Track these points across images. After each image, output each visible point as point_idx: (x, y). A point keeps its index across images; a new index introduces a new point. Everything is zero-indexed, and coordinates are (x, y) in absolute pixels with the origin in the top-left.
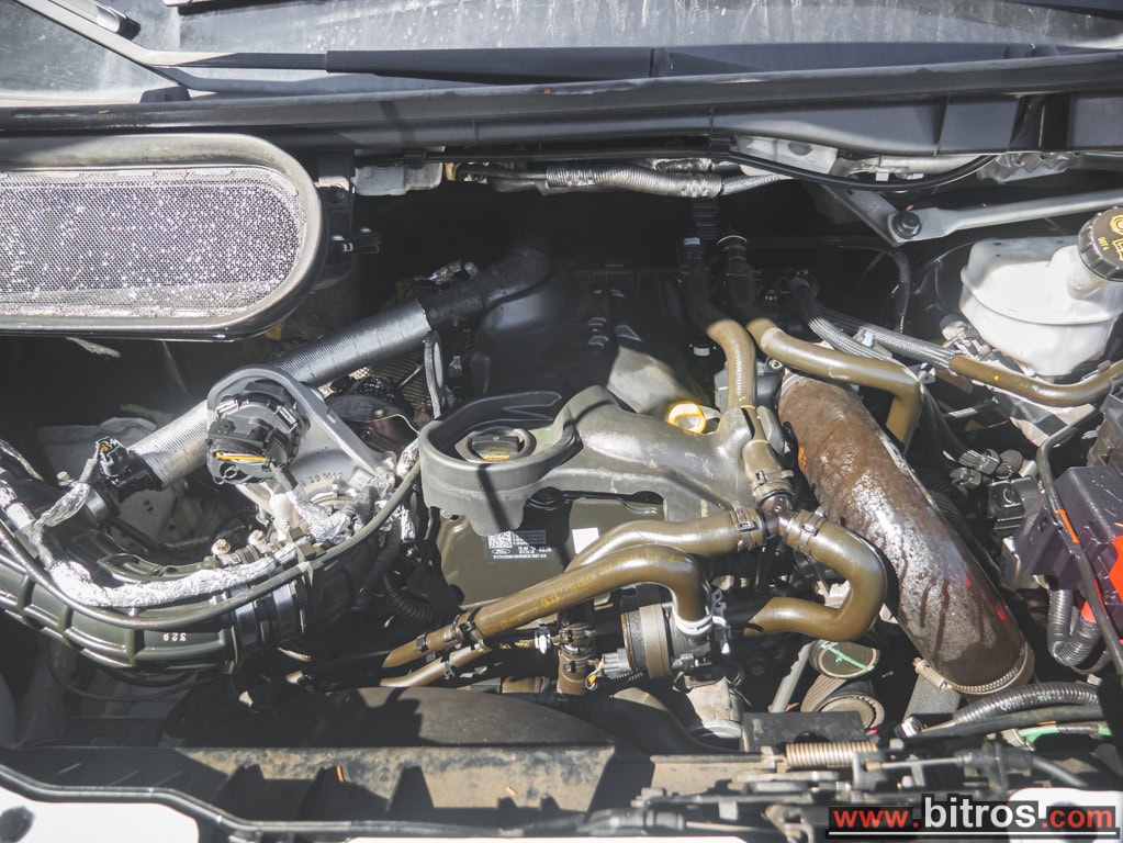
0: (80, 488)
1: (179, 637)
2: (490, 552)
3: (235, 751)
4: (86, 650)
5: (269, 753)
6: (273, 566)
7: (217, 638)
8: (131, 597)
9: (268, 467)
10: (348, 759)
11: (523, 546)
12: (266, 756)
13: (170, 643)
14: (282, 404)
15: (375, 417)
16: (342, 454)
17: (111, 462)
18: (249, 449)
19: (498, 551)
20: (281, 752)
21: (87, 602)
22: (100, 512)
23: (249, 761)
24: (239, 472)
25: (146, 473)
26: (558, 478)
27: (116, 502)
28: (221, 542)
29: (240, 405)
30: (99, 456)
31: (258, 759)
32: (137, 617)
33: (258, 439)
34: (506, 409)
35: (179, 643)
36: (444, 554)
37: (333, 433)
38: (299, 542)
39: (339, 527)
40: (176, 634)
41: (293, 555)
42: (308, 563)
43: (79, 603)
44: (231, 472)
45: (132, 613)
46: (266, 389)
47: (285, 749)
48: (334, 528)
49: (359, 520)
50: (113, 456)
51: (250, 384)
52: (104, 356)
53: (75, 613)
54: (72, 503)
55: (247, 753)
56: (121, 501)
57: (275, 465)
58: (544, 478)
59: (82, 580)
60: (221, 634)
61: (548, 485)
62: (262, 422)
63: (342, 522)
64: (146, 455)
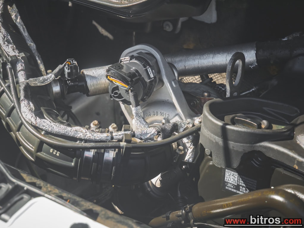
0: (50, 76)
1: (56, 153)
2: (225, 183)
3: (37, 179)
4: (21, 147)
5: (49, 185)
6: (109, 138)
7: (72, 162)
8: (44, 124)
9: (128, 92)
10: (75, 200)
11: (243, 186)
12: (47, 185)
13: (52, 154)
14: (150, 66)
15: (203, 96)
16: (172, 105)
17: (70, 71)
18: (123, 79)
19: (229, 185)
20: (53, 187)
21: (27, 120)
22: (57, 93)
23: (40, 184)
24: (120, 94)
25: (83, 83)
26: (266, 147)
27: (66, 92)
28: (96, 122)
29: (131, 59)
30: (65, 65)
31: (43, 185)
32: (44, 135)
33: (129, 77)
34: (264, 108)
35: (55, 156)
36: (202, 176)
37: (171, 91)
38: (126, 132)
39: (149, 135)
40: (56, 151)
41: (121, 137)
42: (126, 143)
43: (25, 119)
44: (116, 93)
45: (43, 133)
46: (147, 57)
47: (55, 187)
48: (147, 134)
49: (161, 136)
50: (71, 67)
51: (141, 52)
52: (106, 37)
53: (23, 126)
54: (45, 80)
55: (41, 182)
56: (68, 93)
57: (132, 91)
58: (258, 144)
59: (30, 110)
60: (74, 160)
61: (259, 149)
62: (137, 71)
63: (153, 132)
64: (87, 75)
